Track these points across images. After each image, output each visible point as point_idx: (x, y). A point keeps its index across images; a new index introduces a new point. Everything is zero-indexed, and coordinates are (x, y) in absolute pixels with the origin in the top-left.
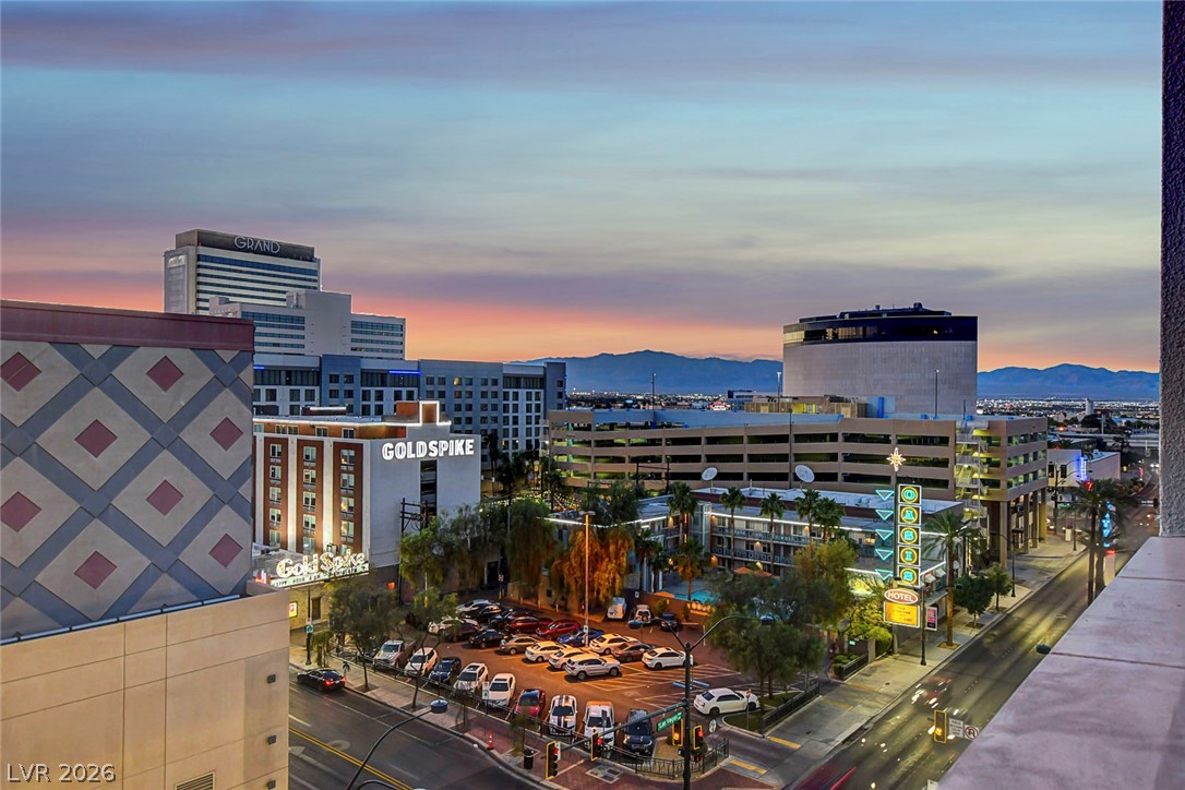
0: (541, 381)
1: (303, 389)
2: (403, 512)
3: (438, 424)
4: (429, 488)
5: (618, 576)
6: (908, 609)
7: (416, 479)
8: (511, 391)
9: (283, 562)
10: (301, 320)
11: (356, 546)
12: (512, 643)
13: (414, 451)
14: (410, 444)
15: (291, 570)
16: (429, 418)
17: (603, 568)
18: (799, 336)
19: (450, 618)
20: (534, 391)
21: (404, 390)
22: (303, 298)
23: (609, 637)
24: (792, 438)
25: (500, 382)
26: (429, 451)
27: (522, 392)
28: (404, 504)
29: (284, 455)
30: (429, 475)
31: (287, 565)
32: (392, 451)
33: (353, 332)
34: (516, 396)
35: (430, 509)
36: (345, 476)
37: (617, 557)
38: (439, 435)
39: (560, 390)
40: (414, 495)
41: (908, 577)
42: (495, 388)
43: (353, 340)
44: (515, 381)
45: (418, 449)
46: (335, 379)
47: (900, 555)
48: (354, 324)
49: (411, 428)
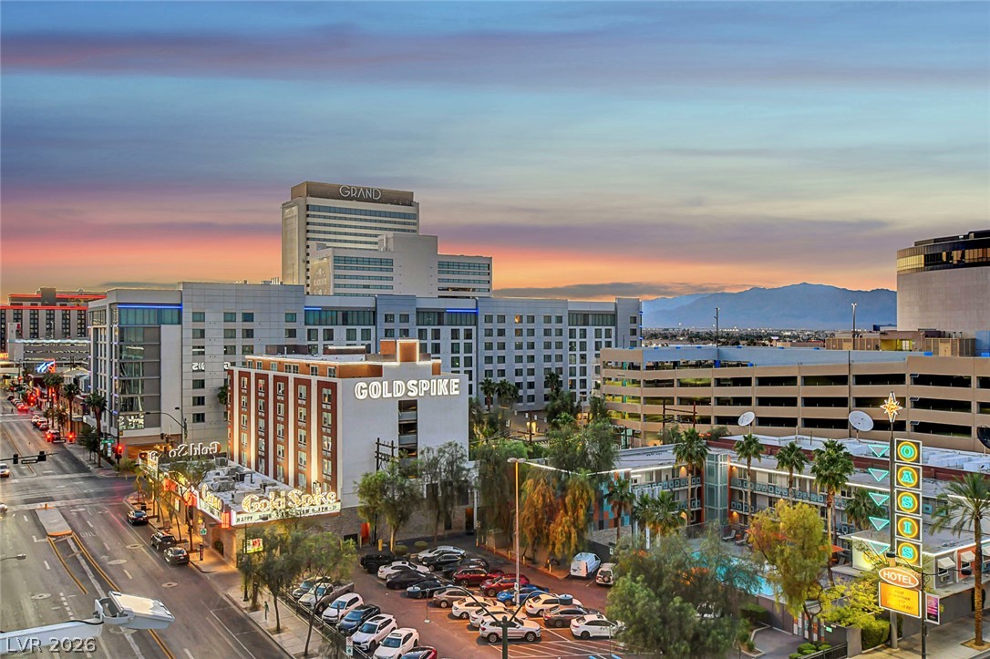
0: (612, 318)
1: (359, 329)
2: (378, 452)
3: (418, 362)
4: (408, 428)
5: (573, 530)
6: (907, 593)
7: (393, 419)
8: (578, 329)
9: (247, 498)
10: (390, 262)
11: (333, 484)
12: (444, 596)
13: (391, 390)
14: (386, 383)
15: (258, 505)
16: (408, 356)
17: (558, 520)
18: (917, 261)
19: (400, 563)
20: (603, 328)
21: (462, 329)
22: (391, 241)
23: (545, 597)
24: (851, 380)
25: (565, 320)
26: (407, 390)
27: (591, 330)
28: (378, 444)
29: (286, 393)
30: (408, 417)
31: (253, 500)
32: (363, 390)
33: (440, 272)
34: (584, 334)
35: (411, 450)
36: (325, 414)
37: (575, 509)
38: (419, 375)
39: (634, 326)
40: (391, 435)
41: (907, 554)
42: (559, 326)
43: (440, 280)
44: (583, 318)
45: (395, 388)
46: (388, 318)
47: (897, 526)
48: (441, 264)
49: (386, 367)
